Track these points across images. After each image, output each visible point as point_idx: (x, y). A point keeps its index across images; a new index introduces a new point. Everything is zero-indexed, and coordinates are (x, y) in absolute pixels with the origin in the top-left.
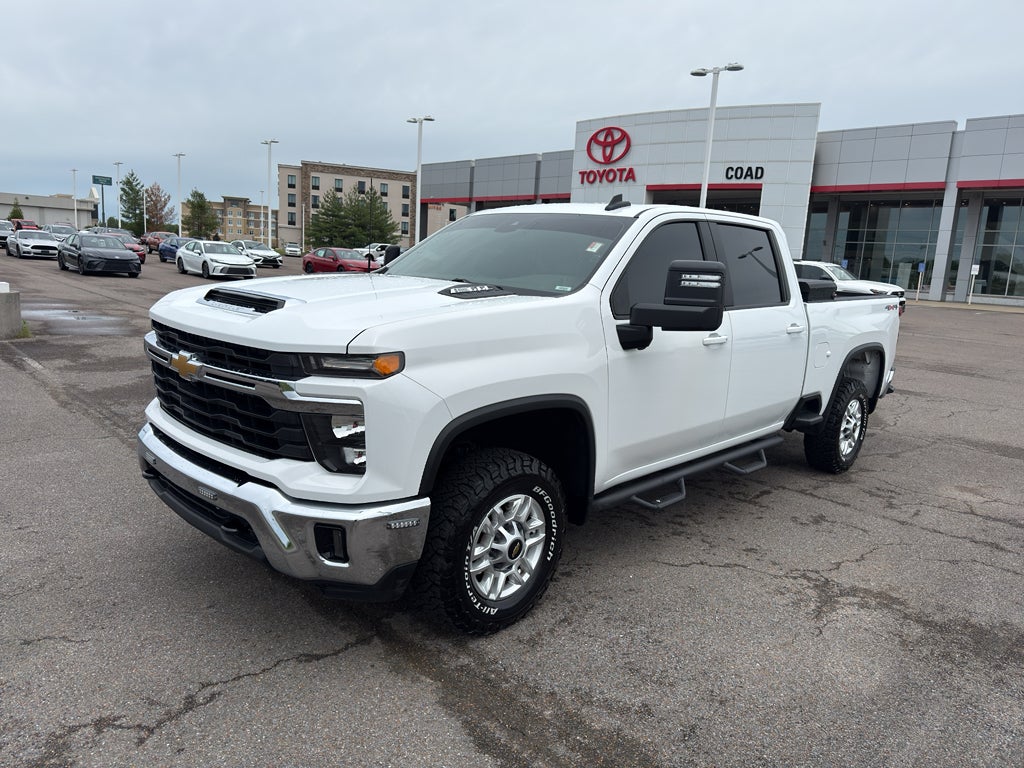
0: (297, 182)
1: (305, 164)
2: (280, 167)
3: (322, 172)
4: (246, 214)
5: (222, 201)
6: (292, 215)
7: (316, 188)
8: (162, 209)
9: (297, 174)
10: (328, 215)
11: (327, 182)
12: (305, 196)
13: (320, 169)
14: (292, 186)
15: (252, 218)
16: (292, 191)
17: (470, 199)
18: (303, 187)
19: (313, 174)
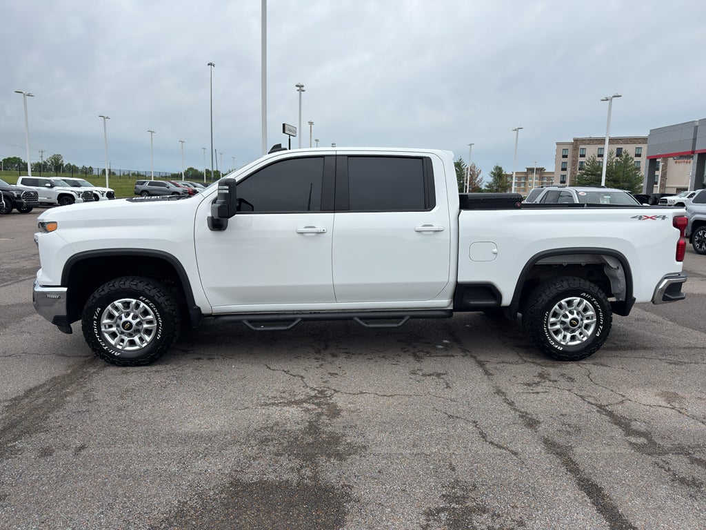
0: (569, 154)
1: (576, 140)
2: (558, 144)
3: (588, 144)
4: (541, 178)
5: (526, 171)
6: (564, 176)
7: (583, 156)
8: (475, 179)
9: (570, 148)
10: (588, 175)
11: (591, 151)
12: (574, 162)
13: (587, 142)
14: (565, 156)
15: (545, 181)
16: (565, 160)
17: (693, 152)
18: (573, 157)
19: (581, 147)
